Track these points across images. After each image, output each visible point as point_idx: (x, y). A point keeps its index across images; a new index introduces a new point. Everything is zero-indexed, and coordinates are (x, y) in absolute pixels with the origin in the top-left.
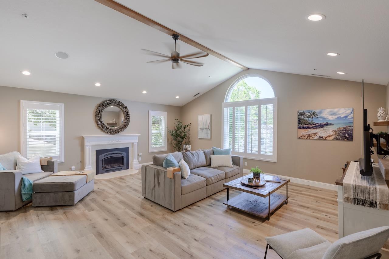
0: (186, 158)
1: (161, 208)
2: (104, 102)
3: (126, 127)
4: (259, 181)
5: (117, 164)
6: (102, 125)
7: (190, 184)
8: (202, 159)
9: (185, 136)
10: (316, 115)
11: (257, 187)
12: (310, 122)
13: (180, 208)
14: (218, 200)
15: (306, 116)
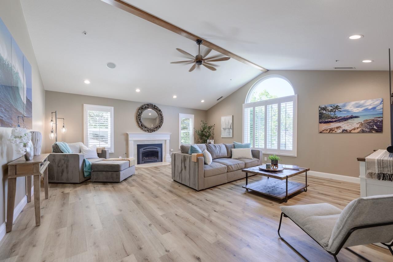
0: (209, 149)
1: (187, 188)
2: (143, 106)
3: (160, 127)
4: (277, 168)
5: (153, 157)
6: (142, 125)
7: (212, 168)
8: (224, 151)
9: (209, 135)
10: (340, 108)
11: (275, 172)
12: (332, 116)
13: (203, 188)
14: (238, 186)
15: (328, 110)
